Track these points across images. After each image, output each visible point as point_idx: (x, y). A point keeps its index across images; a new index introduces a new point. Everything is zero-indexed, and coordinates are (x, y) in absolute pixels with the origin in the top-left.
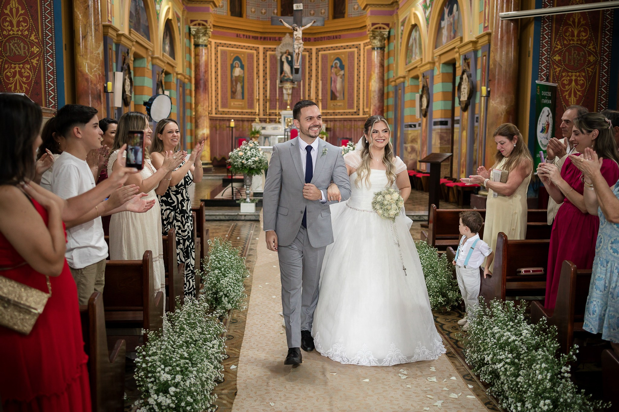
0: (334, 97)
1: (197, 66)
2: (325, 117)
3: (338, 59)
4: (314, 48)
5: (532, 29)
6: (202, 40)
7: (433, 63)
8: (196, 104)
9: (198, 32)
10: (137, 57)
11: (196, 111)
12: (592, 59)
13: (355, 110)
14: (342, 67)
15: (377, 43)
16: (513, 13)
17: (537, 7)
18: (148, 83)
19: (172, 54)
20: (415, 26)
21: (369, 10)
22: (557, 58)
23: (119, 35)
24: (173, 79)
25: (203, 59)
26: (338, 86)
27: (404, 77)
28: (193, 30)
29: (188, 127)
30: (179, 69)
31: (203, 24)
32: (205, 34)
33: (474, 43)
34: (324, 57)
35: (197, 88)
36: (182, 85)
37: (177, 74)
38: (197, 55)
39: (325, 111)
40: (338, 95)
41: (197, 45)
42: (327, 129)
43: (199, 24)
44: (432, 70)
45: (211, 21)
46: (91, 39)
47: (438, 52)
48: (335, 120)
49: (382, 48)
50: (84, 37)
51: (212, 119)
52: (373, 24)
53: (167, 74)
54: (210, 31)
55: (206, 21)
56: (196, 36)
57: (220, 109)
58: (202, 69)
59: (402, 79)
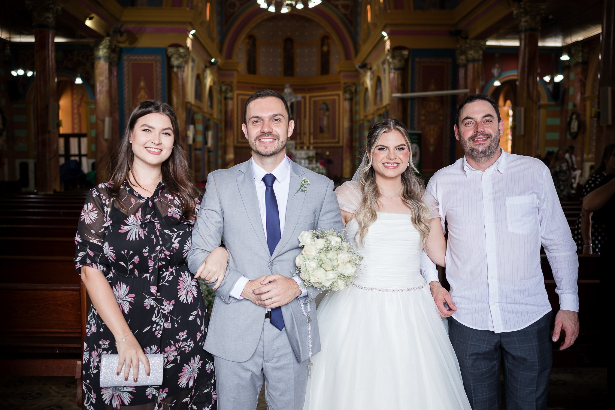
0: (322, 131)
1: (226, 112)
2: (315, 145)
3: (325, 104)
4: (308, 96)
5: (409, 103)
6: (229, 95)
7: (373, 114)
8: (226, 137)
9: (226, 89)
10: (195, 113)
11: (225, 142)
12: (441, 118)
13: (336, 140)
14: (327, 110)
15: (348, 96)
16: (399, 95)
17: (413, 91)
18: (200, 127)
19: (211, 106)
20: (367, 89)
21: (342, 74)
22: (423, 118)
23: (191, 105)
24: (211, 123)
25: (230, 107)
26: (325, 123)
27: (363, 120)
28: (224, 88)
29: (220, 153)
30: (215, 116)
31: (230, 85)
32: (232, 91)
33: (386, 107)
34: (315, 102)
35: (226, 126)
36: (216, 125)
37: (214, 119)
38: (226, 105)
39: (316, 141)
40: (325, 129)
41: (226, 98)
42: (317, 154)
43: (228, 85)
44: (373, 119)
45: (235, 81)
46: (180, 110)
47: (376, 108)
48: (322, 148)
49: (351, 100)
50: (177, 109)
51: (236, 148)
52: (345, 83)
53: (209, 120)
54: (235, 88)
55: (232, 82)
56: (226, 92)
57: (240, 140)
58: (229, 114)
59: (361, 122)
